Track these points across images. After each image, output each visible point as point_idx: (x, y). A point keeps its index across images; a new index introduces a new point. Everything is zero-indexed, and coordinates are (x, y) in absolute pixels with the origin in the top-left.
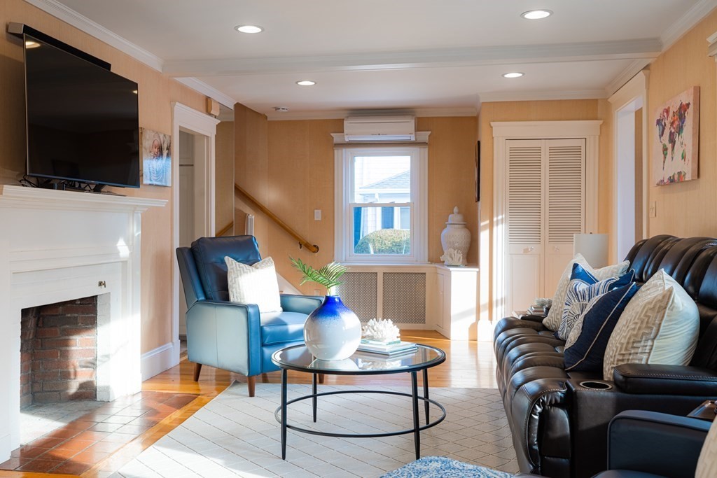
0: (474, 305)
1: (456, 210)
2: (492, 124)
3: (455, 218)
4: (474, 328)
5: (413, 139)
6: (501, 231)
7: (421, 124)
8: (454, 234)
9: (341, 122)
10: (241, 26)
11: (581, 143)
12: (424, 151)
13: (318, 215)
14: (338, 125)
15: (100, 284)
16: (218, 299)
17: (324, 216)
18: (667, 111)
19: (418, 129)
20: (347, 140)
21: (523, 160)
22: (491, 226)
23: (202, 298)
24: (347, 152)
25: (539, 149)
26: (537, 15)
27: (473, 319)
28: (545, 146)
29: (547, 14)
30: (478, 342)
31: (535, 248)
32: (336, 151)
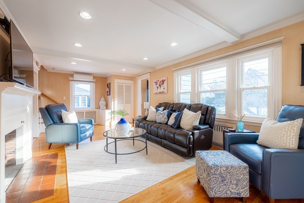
0: (110, 118)
1: (103, 97)
2: (114, 79)
3: (103, 99)
4: (110, 123)
5: (92, 81)
6: (116, 102)
7: (94, 77)
8: (102, 103)
9: (73, 75)
10: (75, 43)
11: (130, 85)
12: (94, 84)
13: (65, 98)
14: (72, 75)
15: (22, 122)
16: (59, 123)
17: (66, 98)
18: (158, 81)
19: (94, 79)
20: (74, 79)
21: (120, 87)
22: (114, 100)
23: (52, 122)
24: (73, 82)
25: (123, 86)
26: (146, 59)
27: (110, 120)
28: (124, 85)
29: (147, 59)
30: (112, 125)
31: (122, 105)
32: (70, 82)
